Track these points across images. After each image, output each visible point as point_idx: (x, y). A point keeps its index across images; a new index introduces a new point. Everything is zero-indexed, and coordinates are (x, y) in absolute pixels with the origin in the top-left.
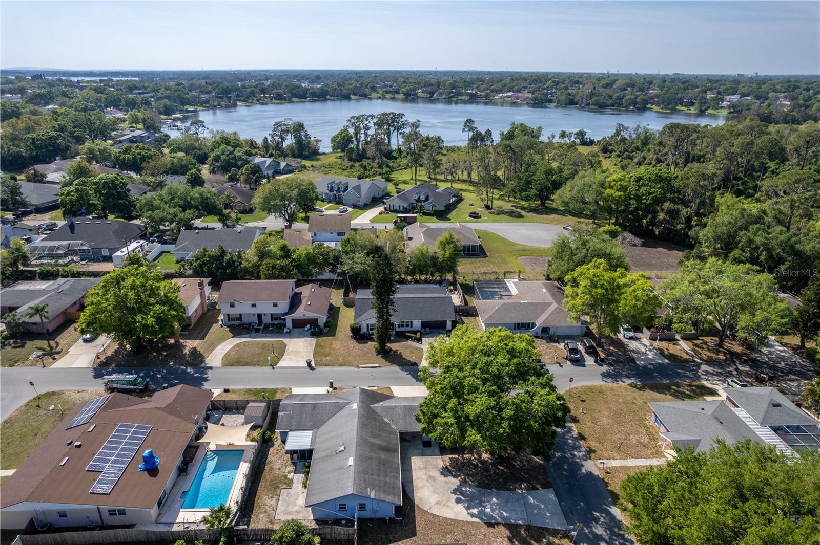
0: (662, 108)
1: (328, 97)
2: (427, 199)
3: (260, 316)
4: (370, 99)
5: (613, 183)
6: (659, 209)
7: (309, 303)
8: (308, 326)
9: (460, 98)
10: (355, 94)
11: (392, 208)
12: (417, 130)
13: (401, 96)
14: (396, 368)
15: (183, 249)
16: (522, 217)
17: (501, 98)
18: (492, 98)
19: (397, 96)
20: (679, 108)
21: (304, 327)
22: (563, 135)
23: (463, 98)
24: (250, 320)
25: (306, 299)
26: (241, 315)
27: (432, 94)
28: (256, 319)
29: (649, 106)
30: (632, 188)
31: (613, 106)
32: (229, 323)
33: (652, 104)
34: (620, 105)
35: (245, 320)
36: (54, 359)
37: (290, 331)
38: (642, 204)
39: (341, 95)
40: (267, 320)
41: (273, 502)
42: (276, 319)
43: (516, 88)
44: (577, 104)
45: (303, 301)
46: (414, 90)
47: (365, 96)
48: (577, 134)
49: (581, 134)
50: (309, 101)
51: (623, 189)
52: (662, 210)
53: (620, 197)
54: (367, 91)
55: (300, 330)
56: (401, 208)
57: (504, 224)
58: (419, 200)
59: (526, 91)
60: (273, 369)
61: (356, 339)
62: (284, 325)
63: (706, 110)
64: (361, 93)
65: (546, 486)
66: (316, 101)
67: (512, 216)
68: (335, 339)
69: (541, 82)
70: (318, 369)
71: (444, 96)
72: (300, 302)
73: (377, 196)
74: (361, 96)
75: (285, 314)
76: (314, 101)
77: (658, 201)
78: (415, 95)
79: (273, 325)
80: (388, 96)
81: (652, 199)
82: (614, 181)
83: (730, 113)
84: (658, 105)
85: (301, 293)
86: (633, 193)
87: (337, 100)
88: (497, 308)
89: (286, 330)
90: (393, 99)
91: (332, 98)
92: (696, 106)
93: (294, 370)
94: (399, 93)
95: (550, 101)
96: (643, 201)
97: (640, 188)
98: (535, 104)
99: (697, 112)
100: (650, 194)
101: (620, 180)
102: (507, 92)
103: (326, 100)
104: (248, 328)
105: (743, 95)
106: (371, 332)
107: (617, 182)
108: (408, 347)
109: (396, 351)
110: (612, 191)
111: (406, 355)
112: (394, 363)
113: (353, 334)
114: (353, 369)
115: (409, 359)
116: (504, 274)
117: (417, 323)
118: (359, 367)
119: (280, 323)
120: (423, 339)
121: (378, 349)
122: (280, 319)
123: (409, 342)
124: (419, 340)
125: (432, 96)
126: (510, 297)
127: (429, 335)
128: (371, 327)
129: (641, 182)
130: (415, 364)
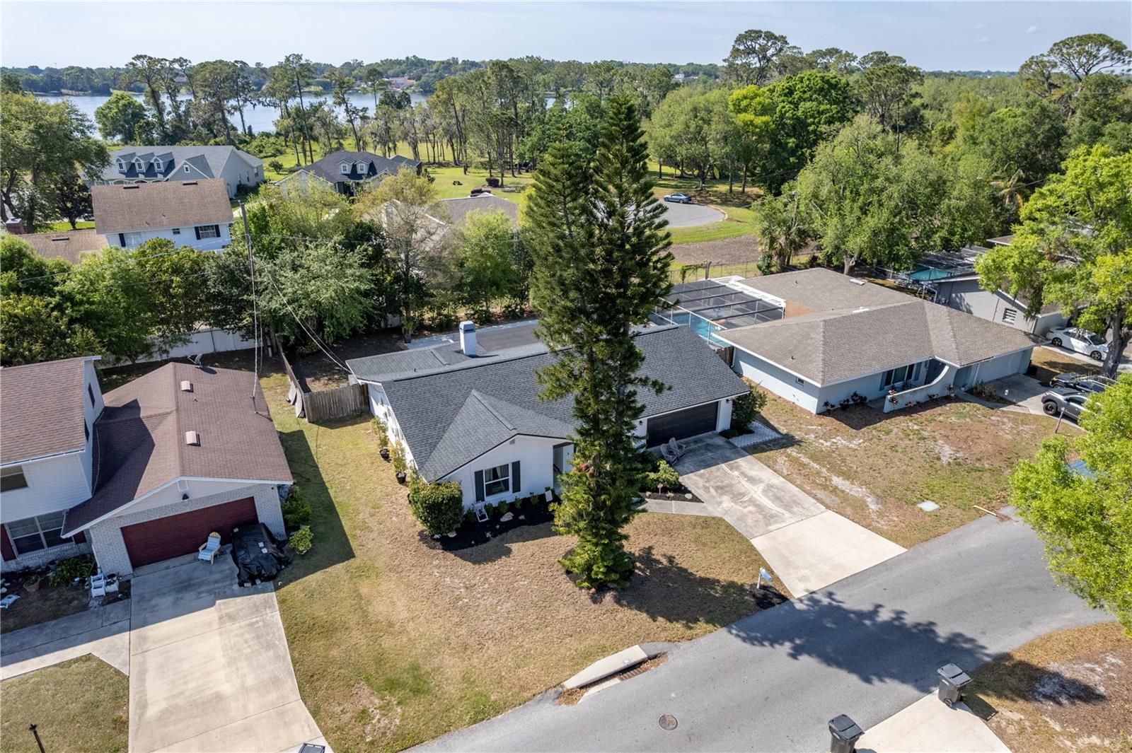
2: (372, 171)
5: (744, 103)
7: (190, 437)
8: (214, 541)
14: (722, 641)
21: (192, 544)
25: (171, 422)
30: (783, 106)
37: (125, 590)
38: (808, 133)
45: (155, 435)
51: (765, 110)
53: (766, 124)
55: (179, 566)
58: (354, 174)
61: (448, 545)
62: (85, 564)
68: (363, 572)
72: (142, 443)
73: (244, 182)
75: (80, 513)
82: (745, 98)
85: (134, 406)
86: (788, 115)
89: (98, 588)
96: (811, 128)
97: (796, 106)
101: (756, 96)
106: (493, 500)
107: (752, 98)
108: (670, 527)
109: (647, 557)
110: (748, 116)
111: (699, 562)
112: (691, 620)
113: (435, 527)
114: (547, 714)
115: (724, 575)
116: (684, 272)
117: (640, 428)
118: (569, 696)
119: (62, 562)
120: (686, 480)
121: (588, 568)
122: (54, 539)
123: (654, 505)
124: (679, 490)
125: (259, 89)
126: (771, 313)
127: (688, 463)
128: (491, 481)
129: (796, 95)
130: (770, 598)
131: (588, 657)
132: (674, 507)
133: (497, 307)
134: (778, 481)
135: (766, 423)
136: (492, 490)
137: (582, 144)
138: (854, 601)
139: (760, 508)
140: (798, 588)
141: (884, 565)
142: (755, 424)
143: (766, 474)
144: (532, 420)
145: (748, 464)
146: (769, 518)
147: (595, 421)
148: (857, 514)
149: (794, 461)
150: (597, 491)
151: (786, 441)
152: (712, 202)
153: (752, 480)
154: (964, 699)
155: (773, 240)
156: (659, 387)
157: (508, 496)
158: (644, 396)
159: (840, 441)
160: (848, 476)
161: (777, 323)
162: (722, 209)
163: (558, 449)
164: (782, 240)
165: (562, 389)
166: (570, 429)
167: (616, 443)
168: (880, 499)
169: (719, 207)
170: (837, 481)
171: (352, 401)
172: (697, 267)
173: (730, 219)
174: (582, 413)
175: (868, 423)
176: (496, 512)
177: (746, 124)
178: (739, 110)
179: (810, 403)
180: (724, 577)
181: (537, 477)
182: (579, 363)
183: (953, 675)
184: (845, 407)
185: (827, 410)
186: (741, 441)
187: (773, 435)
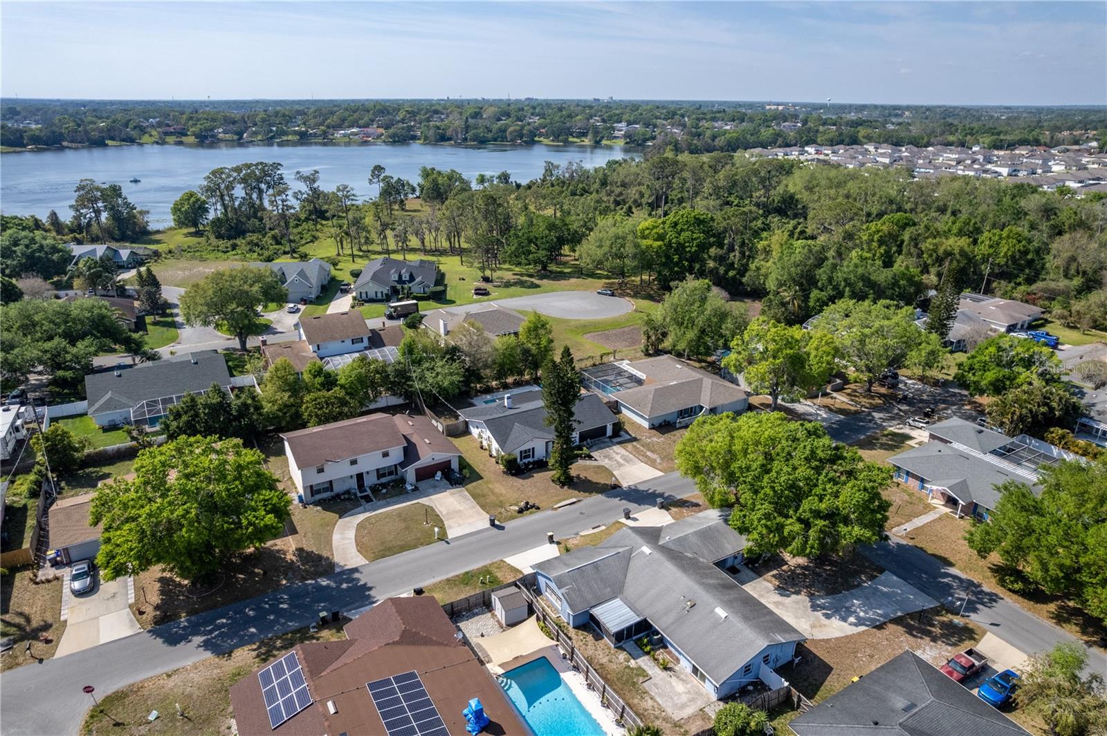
0: (553, 141)
1: (65, 144)
2: (412, 278)
3: (360, 477)
4: (141, 144)
5: (647, 232)
6: (706, 256)
7: (427, 441)
8: (439, 474)
9: (285, 138)
10: (112, 139)
11: (364, 296)
12: (315, 185)
13: (191, 139)
14: (598, 498)
15: (108, 406)
16: (537, 286)
17: (344, 135)
18: (331, 137)
19: (184, 139)
20: (571, 139)
21: (433, 476)
22: (482, 180)
23: (290, 138)
24: (345, 487)
26: (331, 482)
27: (240, 134)
28: (353, 484)
29: (536, 139)
30: (671, 235)
31: (495, 140)
32: (313, 499)
33: (541, 135)
34: (504, 139)
35: (337, 488)
36: (48, 641)
37: (417, 488)
38: (686, 252)
39: (88, 139)
40: (370, 481)
41: (650, 702)
42: (384, 475)
43: (361, 122)
44: (450, 139)
46: (212, 130)
47: (131, 141)
48: (499, 177)
49: (505, 178)
50: (32, 151)
51: (660, 237)
52: (710, 257)
53: (660, 247)
54: (134, 134)
55: (431, 481)
56: (379, 295)
57: (525, 298)
58: (400, 281)
59: (375, 126)
60: (448, 543)
61: (513, 475)
62: (403, 481)
63: (600, 140)
64: (123, 136)
65: (881, 571)
66: (45, 150)
67: (524, 287)
68: (488, 482)
69: (389, 113)
70: (509, 525)
71: (260, 137)
73: (324, 282)
74: (123, 140)
76: (40, 151)
77: (703, 247)
78: (213, 136)
79: (384, 485)
80: (171, 139)
81: (698, 246)
82: (647, 229)
83: (627, 143)
84: (547, 136)
86: (674, 241)
87: (83, 147)
88: (651, 397)
89: (409, 487)
90: (180, 143)
91: (73, 145)
92: (590, 136)
93: (478, 537)
94: (187, 135)
95: (414, 138)
96: (688, 249)
97: (679, 234)
98: (394, 142)
99: (592, 143)
100: (693, 239)
101: (655, 227)
102: (349, 127)
103: (62, 149)
104: (349, 499)
105: (629, 123)
106: (526, 461)
107: (652, 230)
108: (586, 468)
109: (578, 477)
110: (649, 242)
111: (594, 478)
112: (591, 492)
113: (508, 469)
114: (550, 512)
115: (602, 481)
116: (602, 357)
117: (575, 435)
118: (556, 509)
119: (393, 481)
120: (592, 454)
121: (559, 479)
122: (391, 473)
123: (581, 462)
124: (590, 457)
125: (241, 138)
126: (639, 382)
127: (594, 448)
128: (526, 454)
129: (679, 228)
130: (616, 487)
131: (560, 501)
132: (588, 462)
133: (510, 380)
134: (626, 453)
135: (627, 433)
136: (526, 457)
137: (544, 253)
138: (641, 488)
139: (618, 463)
140: (625, 484)
141: (655, 479)
142: (622, 433)
143: (623, 452)
144: (538, 433)
145: (617, 448)
146: (620, 465)
147: (561, 433)
148: (652, 463)
149: (634, 446)
150: (561, 454)
151: (635, 439)
152: (628, 295)
153: (617, 454)
154: (662, 507)
155: (649, 337)
156: (579, 422)
157: (531, 460)
158: (575, 425)
159: (655, 439)
160: (653, 452)
161: (640, 388)
162: (632, 301)
163: (547, 443)
164: (653, 338)
165: (551, 423)
166: (552, 436)
167: (568, 440)
168: (662, 459)
169: (631, 299)
170: (649, 453)
171: (462, 427)
172: (608, 354)
173: (636, 311)
174: (557, 430)
175: (669, 432)
176: (527, 465)
177: (647, 247)
178: (644, 237)
179: (646, 424)
180: (602, 482)
181: (540, 453)
182: (556, 416)
183: (659, 500)
184: (660, 425)
185: (653, 427)
186: (615, 440)
187: (629, 437)
